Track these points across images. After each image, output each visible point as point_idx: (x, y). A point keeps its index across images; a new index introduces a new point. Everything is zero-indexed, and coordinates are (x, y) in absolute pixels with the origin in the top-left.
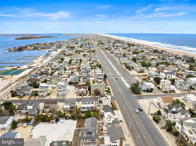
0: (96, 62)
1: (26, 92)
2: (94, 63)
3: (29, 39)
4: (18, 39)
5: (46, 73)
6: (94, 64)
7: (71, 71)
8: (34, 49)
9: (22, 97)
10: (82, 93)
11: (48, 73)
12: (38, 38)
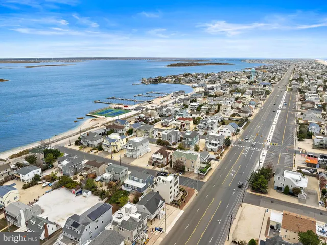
0: (244, 114)
1: (90, 142)
2: (241, 114)
3: (186, 66)
4: (171, 66)
5: (146, 120)
6: (240, 116)
7: (180, 123)
8: (175, 82)
9: (85, 147)
10: (157, 162)
11: (149, 120)
12: (201, 65)
